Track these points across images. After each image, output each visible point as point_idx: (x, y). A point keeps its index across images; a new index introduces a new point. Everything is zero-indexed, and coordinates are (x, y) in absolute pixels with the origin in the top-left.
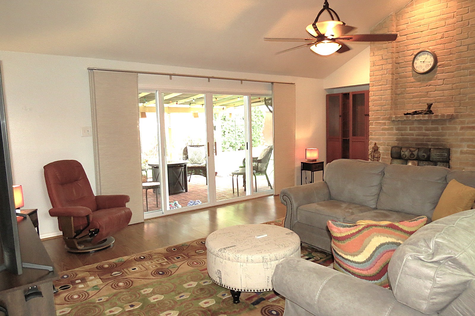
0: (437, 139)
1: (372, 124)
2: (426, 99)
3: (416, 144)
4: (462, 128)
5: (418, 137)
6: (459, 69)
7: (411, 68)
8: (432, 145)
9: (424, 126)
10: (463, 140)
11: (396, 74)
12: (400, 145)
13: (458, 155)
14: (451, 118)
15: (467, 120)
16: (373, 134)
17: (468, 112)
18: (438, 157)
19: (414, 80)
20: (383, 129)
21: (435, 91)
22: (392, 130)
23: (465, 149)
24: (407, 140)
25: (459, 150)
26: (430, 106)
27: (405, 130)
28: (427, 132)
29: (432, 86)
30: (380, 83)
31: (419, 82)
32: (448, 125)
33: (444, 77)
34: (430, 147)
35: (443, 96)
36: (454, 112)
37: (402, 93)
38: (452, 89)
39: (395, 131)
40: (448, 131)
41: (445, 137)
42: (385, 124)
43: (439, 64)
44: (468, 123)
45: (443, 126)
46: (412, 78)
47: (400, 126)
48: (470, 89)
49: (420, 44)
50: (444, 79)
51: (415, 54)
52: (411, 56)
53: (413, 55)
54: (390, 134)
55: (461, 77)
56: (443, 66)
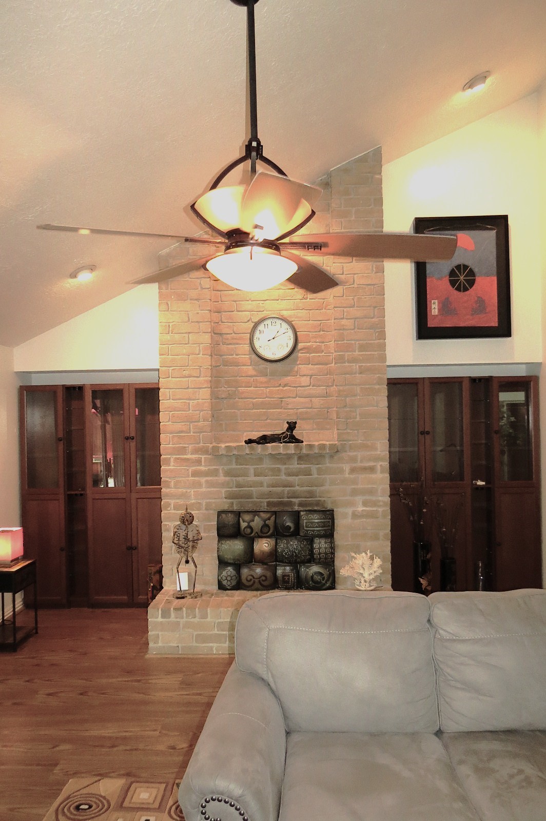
0: (309, 492)
1: (168, 462)
2: (280, 413)
3: (269, 504)
4: (353, 470)
5: (271, 489)
6: (340, 360)
7: (247, 347)
8: (300, 505)
9: (283, 467)
10: (355, 492)
11: (216, 357)
12: (235, 508)
13: (349, 520)
14: (335, 451)
15: (359, 454)
16: (172, 484)
17: (361, 440)
18: (318, 529)
19: (254, 373)
20: (195, 474)
21: (295, 398)
22: (216, 476)
23: (360, 508)
24: (249, 496)
25: (350, 511)
26: (292, 426)
27: (245, 474)
28: (290, 479)
29: (290, 386)
30: (186, 373)
31: (264, 376)
32: (328, 465)
33: (311, 372)
34: (296, 508)
35: (310, 408)
36: (338, 439)
37: (230, 396)
38: (327, 395)
39: (222, 478)
40: (328, 476)
41: (323, 488)
42: (199, 462)
43: (300, 345)
44: (361, 461)
45: (320, 466)
46: (250, 367)
47: (234, 466)
48: (361, 397)
49: (263, 302)
50: (311, 376)
51: (256, 320)
52: (246, 322)
53: (250, 322)
54: (210, 484)
55: (345, 374)
56: (308, 350)
